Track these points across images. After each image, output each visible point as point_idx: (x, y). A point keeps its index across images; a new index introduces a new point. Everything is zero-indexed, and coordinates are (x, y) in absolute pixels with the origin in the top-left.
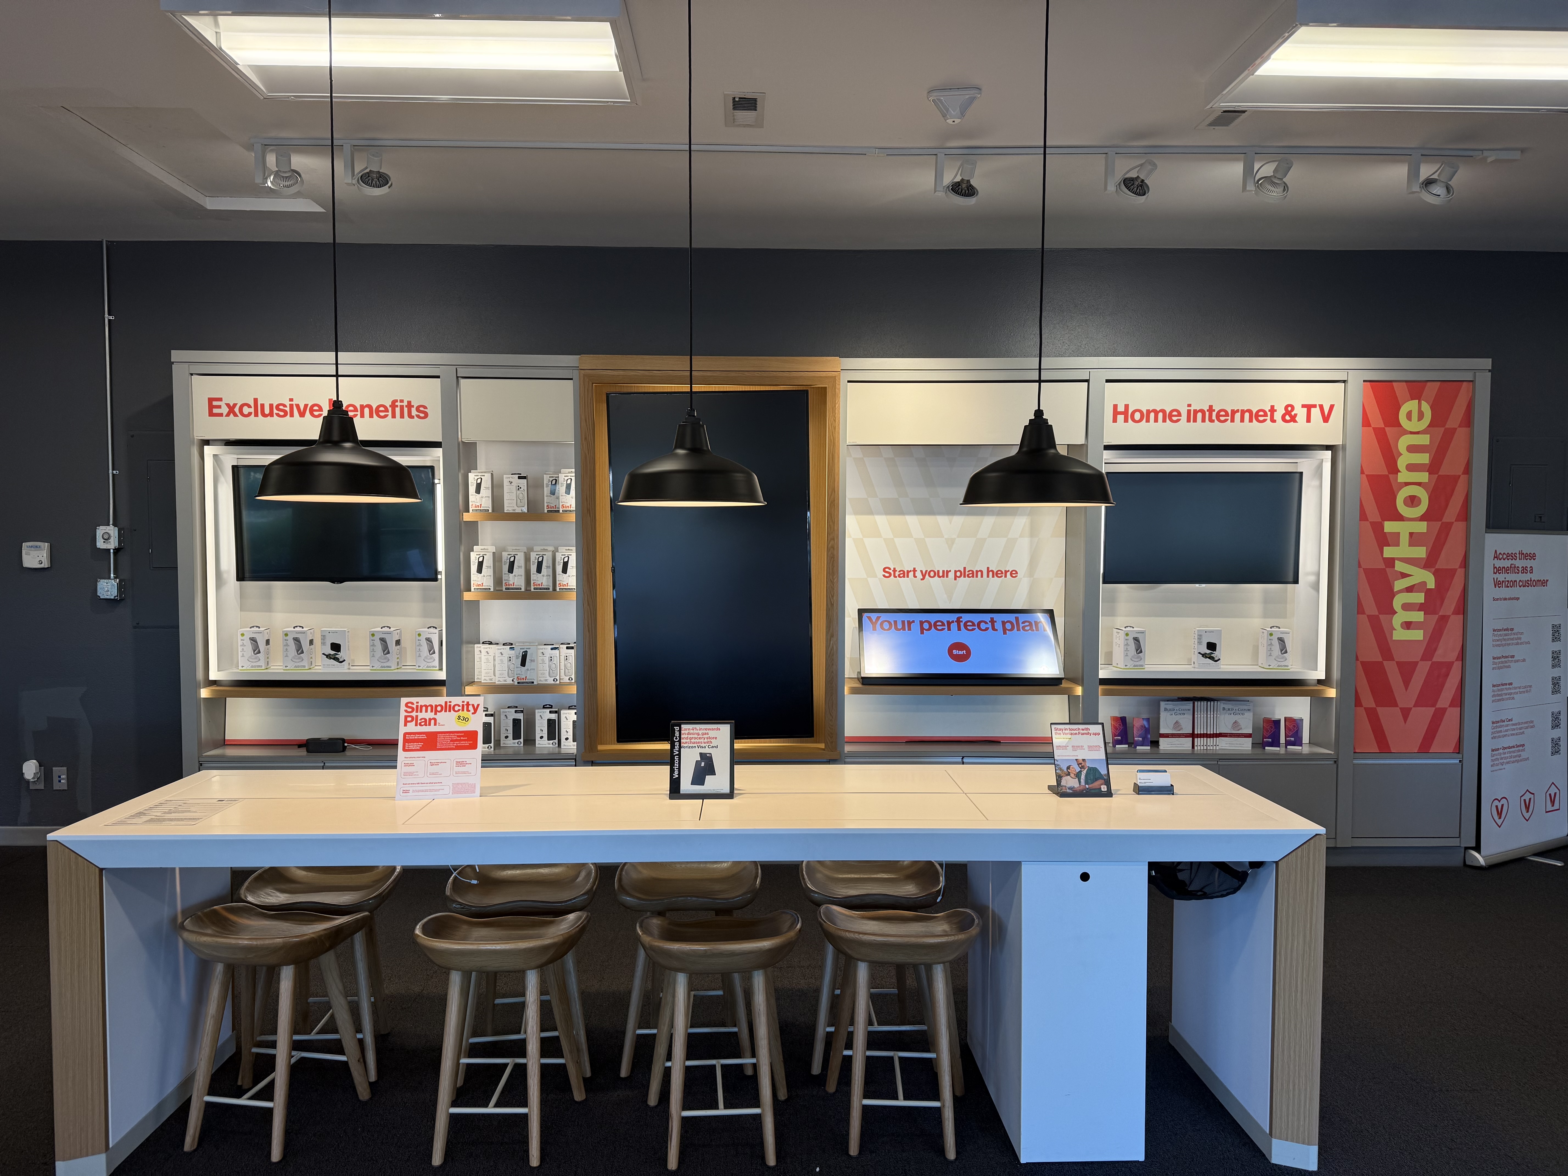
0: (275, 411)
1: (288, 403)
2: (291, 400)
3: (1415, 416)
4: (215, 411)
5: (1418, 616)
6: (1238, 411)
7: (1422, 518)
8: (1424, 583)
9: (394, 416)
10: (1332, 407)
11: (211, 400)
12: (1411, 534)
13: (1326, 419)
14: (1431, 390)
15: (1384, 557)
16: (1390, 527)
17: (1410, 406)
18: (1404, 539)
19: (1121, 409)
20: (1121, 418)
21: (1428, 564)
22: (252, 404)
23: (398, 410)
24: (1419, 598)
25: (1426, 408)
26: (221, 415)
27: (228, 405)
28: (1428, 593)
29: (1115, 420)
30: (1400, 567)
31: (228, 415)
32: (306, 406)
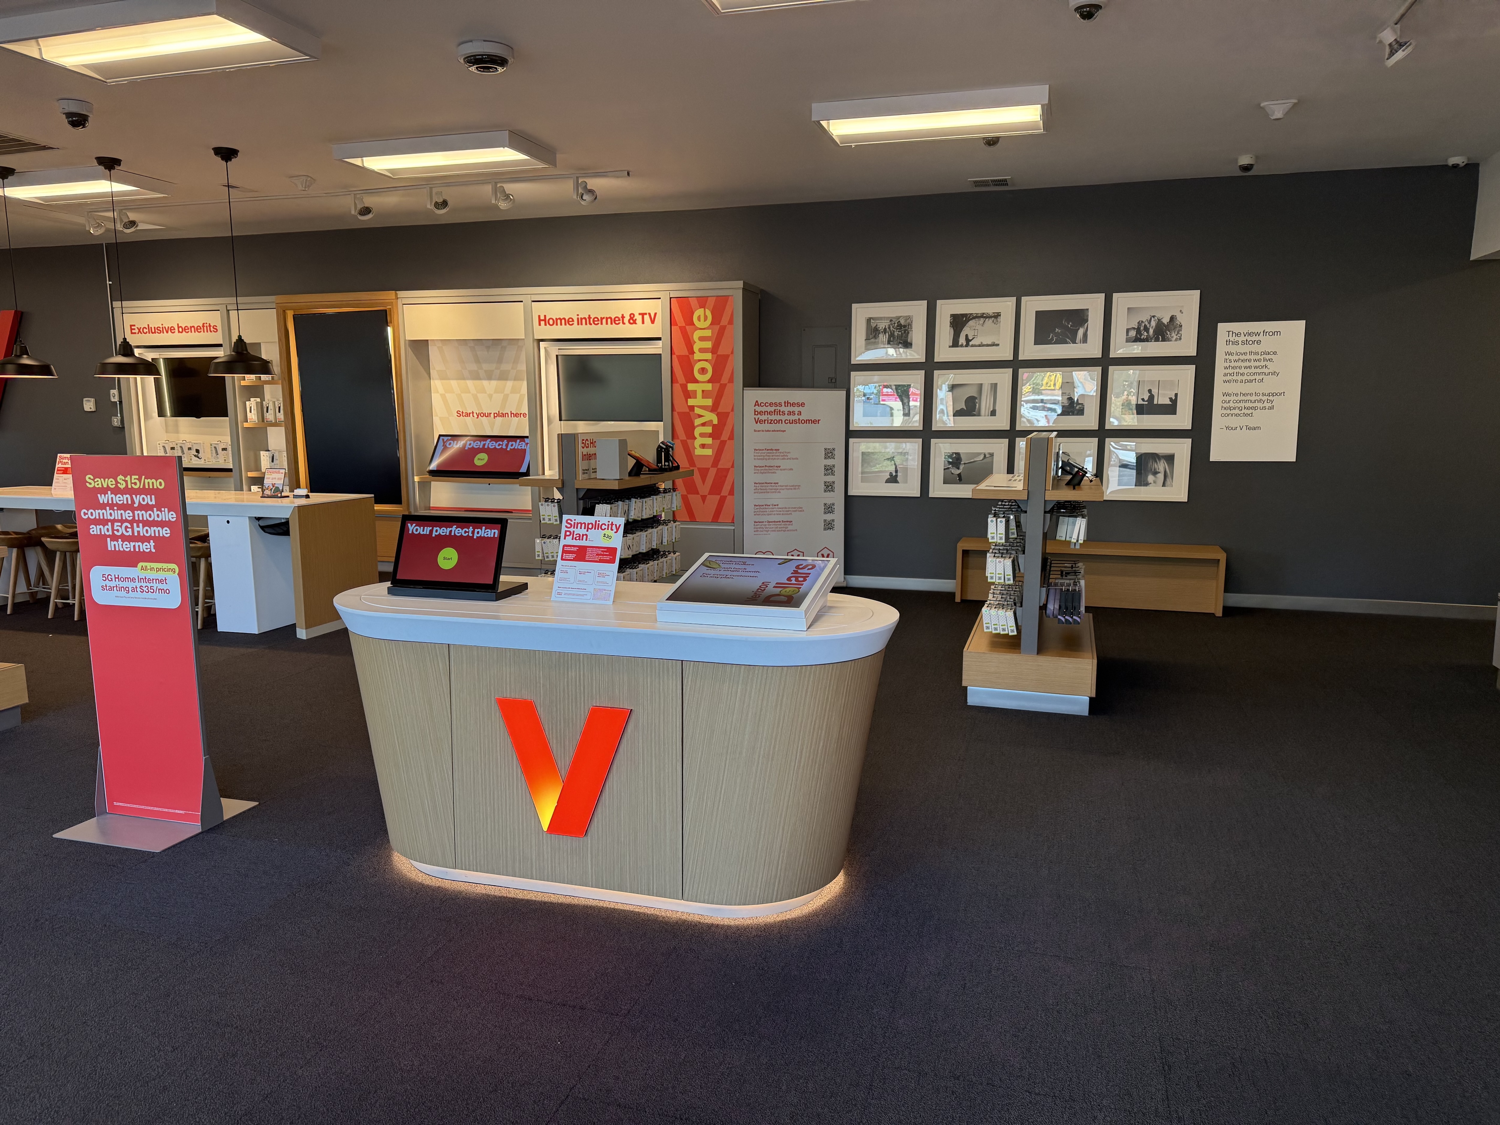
0: (157, 331)
1: (161, 326)
2: (162, 325)
3: (702, 318)
4: (133, 331)
5: (709, 441)
6: (604, 318)
7: (709, 381)
8: (711, 421)
9: (204, 332)
10: (655, 314)
11: (131, 326)
12: (703, 391)
13: (653, 322)
14: (711, 302)
15: (689, 404)
16: (691, 387)
17: (699, 312)
18: (699, 394)
19: (542, 318)
20: (543, 323)
21: (713, 409)
22: (147, 327)
23: (205, 328)
24: (709, 430)
25: (709, 314)
26: (135, 333)
27: (138, 328)
28: (714, 426)
29: (540, 325)
30: (697, 411)
31: (138, 333)
32: (168, 327)
